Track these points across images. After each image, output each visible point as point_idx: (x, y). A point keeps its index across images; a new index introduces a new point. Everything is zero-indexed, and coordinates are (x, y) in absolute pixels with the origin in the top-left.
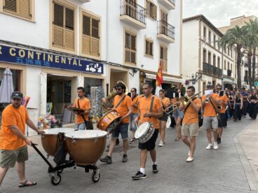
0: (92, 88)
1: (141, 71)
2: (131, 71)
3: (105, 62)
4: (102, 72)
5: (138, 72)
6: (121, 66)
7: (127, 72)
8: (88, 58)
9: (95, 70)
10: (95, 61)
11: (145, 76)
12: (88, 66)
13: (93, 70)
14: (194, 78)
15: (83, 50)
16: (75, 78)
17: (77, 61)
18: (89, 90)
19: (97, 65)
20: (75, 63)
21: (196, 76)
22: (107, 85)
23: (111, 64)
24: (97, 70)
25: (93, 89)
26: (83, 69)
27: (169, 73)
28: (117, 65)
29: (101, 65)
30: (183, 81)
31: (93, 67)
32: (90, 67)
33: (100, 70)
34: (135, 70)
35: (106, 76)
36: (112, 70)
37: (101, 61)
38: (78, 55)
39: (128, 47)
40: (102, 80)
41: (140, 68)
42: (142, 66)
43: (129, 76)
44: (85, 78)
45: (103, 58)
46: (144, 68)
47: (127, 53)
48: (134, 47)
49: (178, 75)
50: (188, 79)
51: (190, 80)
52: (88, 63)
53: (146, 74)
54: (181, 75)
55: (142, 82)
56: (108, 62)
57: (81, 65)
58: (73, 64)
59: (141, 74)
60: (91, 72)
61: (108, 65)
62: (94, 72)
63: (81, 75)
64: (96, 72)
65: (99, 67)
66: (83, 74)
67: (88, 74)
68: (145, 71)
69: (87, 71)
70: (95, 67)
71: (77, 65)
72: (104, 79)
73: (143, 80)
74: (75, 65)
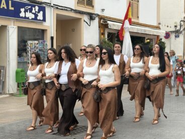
0: (29, 42)
1: (101, 18)
2: (86, 18)
3: (49, 4)
4: (44, 20)
5: (97, 20)
6: (72, 10)
7: (80, 19)
9: (33, 16)
11: (106, 26)
12: (23, 10)
13: (30, 16)
14: (178, 28)
17: (7, 2)
18: (25, 46)
19: (37, 8)
20: (3, 5)
21: (181, 26)
22: (52, 38)
23: (57, 7)
24: (36, 16)
25: (31, 44)
26: (15, 14)
27: (141, 21)
28: (65, 9)
29: (42, 9)
30: (161, 33)
31: (31, 11)
32: (26, 11)
33: (40, 17)
34: (91, 17)
35: (50, 25)
36: (58, 15)
37: (42, 3)
40: (43, 32)
41: (100, 13)
42: (103, 10)
43: (84, 25)
44: (19, 28)
46: (106, 14)
49: (155, 24)
50: (169, 30)
51: (172, 32)
52: (23, 5)
53: (109, 22)
54: (159, 24)
55: (103, 34)
56: (52, 5)
57: (13, 9)
58: (1, 7)
59: (101, 22)
60: (28, 18)
61: (52, 8)
62: (32, 19)
63: (12, 24)
64: (36, 18)
65: (39, 12)
66: (15, 22)
67: (22, 21)
68: (107, 17)
69: (22, 17)
70: (34, 11)
71: (6, 8)
72: (46, 30)
73: (104, 31)
74: (4, 8)
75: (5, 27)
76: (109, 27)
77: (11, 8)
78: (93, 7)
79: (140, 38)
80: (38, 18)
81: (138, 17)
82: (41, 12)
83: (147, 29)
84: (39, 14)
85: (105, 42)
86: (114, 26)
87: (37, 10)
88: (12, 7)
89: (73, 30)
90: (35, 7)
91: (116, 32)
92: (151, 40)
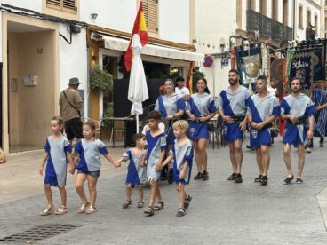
1: (90, 30)
2: (63, 29)
5: (83, 33)
6: (36, 14)
7: (52, 31)
11: (100, 44)
14: (226, 49)
21: (231, 45)
22: (0, 66)
23: (8, 9)
27: (162, 36)
28: (25, 13)
30: (198, 58)
34: (73, 27)
36: (10, 25)
41: (89, 22)
42: (94, 16)
43: (59, 43)
46: (99, 23)
49: (187, 42)
50: (210, 51)
51: (216, 56)
53: (105, 37)
54: (194, 41)
55: (95, 58)
59: (92, 37)
68: (101, 29)
73: (97, 53)
76: (106, 46)
78: (76, 9)
79: (161, 65)
81: (157, 29)
83: (173, 50)
85: (99, 73)
86: (115, 44)
89: (40, 51)
91: (119, 55)
92: (180, 69)
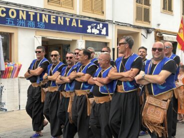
1: (157, 31)
2: (143, 32)
3: (111, 22)
4: (107, 34)
5: (153, 33)
6: (131, 25)
7: (138, 33)
8: (90, 18)
9: (98, 32)
10: (98, 21)
11: (161, 38)
12: (89, 27)
13: (96, 31)
15: (84, 8)
16: (74, 41)
17: (77, 21)
19: (101, 25)
20: (74, 24)
22: (114, 49)
23: (118, 24)
24: (100, 31)
26: (83, 31)
28: (125, 25)
29: (105, 26)
31: (96, 27)
32: (92, 28)
33: (104, 32)
34: (148, 30)
35: (112, 39)
36: (118, 30)
37: (105, 21)
38: (78, 14)
39: (140, 3)
41: (156, 27)
42: (159, 25)
43: (141, 38)
44: (87, 42)
45: (108, 16)
46: (161, 28)
47: (138, 10)
48: (147, 2)
52: (90, 23)
53: (164, 35)
56: (114, 22)
57: (81, 26)
58: (72, 25)
59: (157, 35)
60: (94, 34)
61: (114, 25)
62: (97, 34)
63: (81, 38)
64: (100, 34)
65: (103, 28)
66: (84, 37)
67: (89, 36)
68: (162, 31)
69: (89, 33)
70: (98, 28)
71: (76, 26)
72: (109, 43)
74: (74, 26)
75: (76, 41)
76: (164, 39)
77: (80, 26)
78: (150, 22)
80: (102, 33)
82: (105, 28)
84: (103, 30)
87: (101, 27)
88: (81, 24)
90: (99, 24)
